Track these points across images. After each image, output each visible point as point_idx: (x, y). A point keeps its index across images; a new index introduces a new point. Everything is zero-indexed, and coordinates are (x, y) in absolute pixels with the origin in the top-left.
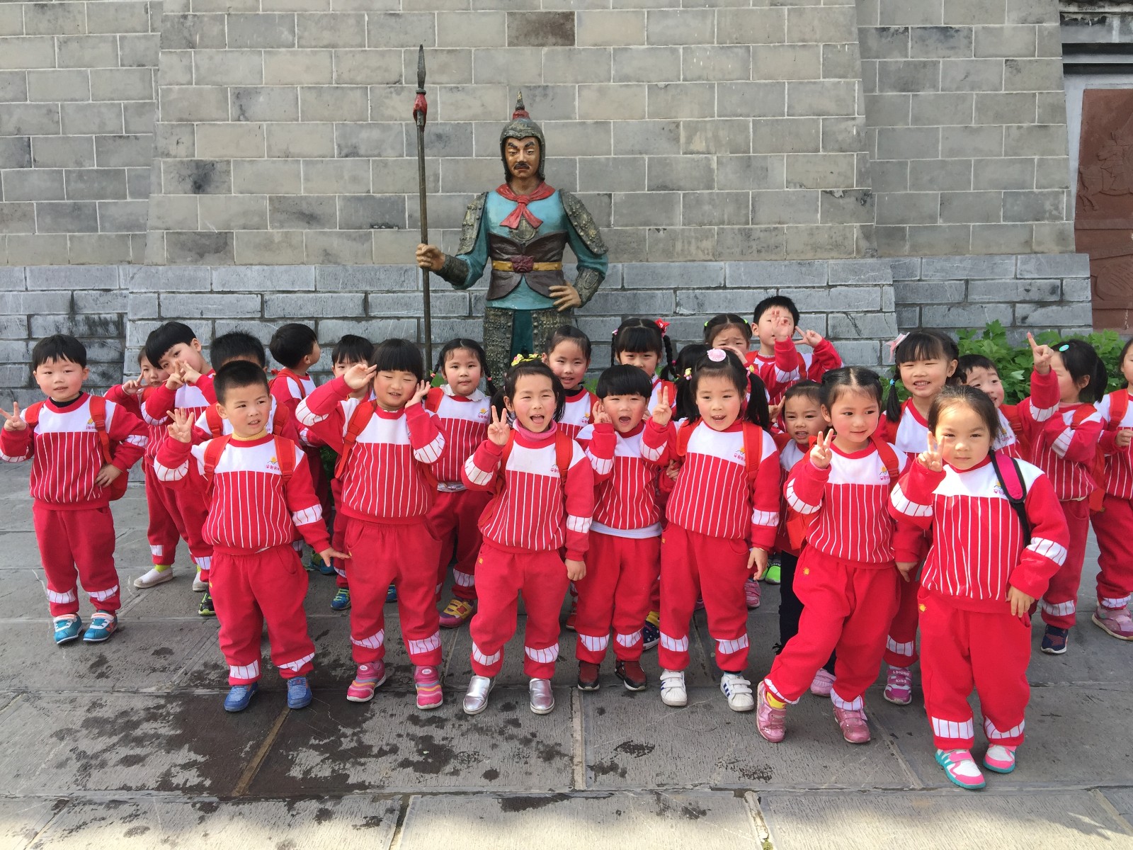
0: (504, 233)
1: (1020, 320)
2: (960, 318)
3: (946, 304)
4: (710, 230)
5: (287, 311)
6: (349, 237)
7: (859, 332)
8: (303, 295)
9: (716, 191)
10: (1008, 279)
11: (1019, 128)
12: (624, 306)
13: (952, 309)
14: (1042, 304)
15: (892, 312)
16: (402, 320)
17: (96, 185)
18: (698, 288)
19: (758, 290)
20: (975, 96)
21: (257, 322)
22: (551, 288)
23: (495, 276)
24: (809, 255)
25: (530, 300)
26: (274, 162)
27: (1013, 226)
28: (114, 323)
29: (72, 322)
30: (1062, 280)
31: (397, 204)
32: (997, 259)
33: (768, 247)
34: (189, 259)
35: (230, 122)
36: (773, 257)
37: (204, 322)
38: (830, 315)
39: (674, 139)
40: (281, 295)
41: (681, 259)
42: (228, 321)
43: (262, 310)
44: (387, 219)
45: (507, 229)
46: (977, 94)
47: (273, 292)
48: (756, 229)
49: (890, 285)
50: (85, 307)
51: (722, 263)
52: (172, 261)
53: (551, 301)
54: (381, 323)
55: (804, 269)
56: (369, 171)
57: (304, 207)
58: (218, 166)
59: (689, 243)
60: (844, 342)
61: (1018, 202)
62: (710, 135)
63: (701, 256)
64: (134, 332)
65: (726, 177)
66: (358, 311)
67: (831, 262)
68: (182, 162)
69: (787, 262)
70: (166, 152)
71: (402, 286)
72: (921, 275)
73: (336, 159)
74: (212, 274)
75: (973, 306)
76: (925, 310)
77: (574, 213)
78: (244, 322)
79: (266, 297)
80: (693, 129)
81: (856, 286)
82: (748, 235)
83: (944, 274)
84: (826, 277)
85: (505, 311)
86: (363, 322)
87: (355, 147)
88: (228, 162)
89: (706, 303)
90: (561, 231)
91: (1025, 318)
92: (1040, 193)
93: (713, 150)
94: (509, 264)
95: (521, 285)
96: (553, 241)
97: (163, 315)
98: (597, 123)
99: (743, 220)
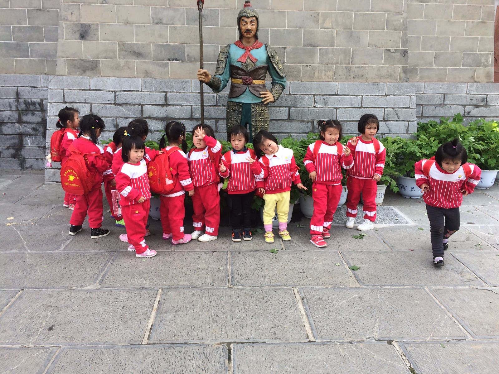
0: (239, 65)
1: (467, 113)
2: (440, 112)
3: (434, 105)
4: (332, 67)
5: (127, 100)
6: (157, 64)
7: (398, 117)
8: (135, 93)
9: (335, 47)
10: (463, 94)
11: (473, 22)
12: (290, 102)
13: (437, 107)
14: (477, 106)
15: (414, 108)
16: (183, 106)
17: (28, 34)
18: (325, 95)
19: (353, 96)
20: (454, 6)
21: (113, 105)
22: (261, 93)
23: (233, 86)
24: (378, 80)
25: (251, 98)
26: (120, 25)
27: (467, 69)
28: (39, 104)
29: (17, 102)
30: (487, 95)
31: (181, 49)
32: (459, 84)
33: (359, 76)
34: (78, 73)
35: (98, 4)
36: (360, 81)
37: (86, 105)
38: (386, 109)
39: (317, 21)
40: (125, 93)
41: (317, 80)
42: (98, 105)
43: (115, 100)
44: (176, 56)
45: (240, 63)
46: (455, 5)
47: (121, 91)
48: (353, 67)
49: (414, 95)
50: (24, 95)
51: (337, 83)
52: (70, 74)
53: (261, 99)
54: (173, 108)
55: (375, 87)
56: (167, 32)
57: (135, 49)
58: (92, 26)
59: (322, 73)
60: (391, 122)
61: (470, 58)
62: (334, 19)
63: (327, 79)
64: (52, 109)
65: (341, 41)
66: (162, 102)
67: (388, 84)
68: (74, 24)
69: (367, 83)
70: (66, 19)
71: (184, 89)
72: (424, 91)
73: (151, 25)
74: (90, 80)
75: (446, 106)
76: (425, 108)
77: (272, 56)
78: (106, 105)
79: (117, 93)
80: (325, 16)
81: (398, 95)
82: (349, 70)
83: (434, 91)
84: (385, 91)
85: (238, 104)
86: (165, 107)
87: (161, 19)
88: (97, 25)
89: (329, 102)
90: (266, 65)
91: (469, 112)
92: (481, 54)
93: (334, 27)
94: (241, 81)
95: (247, 91)
96: (263, 70)
97: (66, 100)
98: (279, 11)
99: (347, 62)
